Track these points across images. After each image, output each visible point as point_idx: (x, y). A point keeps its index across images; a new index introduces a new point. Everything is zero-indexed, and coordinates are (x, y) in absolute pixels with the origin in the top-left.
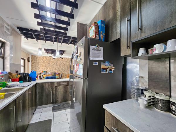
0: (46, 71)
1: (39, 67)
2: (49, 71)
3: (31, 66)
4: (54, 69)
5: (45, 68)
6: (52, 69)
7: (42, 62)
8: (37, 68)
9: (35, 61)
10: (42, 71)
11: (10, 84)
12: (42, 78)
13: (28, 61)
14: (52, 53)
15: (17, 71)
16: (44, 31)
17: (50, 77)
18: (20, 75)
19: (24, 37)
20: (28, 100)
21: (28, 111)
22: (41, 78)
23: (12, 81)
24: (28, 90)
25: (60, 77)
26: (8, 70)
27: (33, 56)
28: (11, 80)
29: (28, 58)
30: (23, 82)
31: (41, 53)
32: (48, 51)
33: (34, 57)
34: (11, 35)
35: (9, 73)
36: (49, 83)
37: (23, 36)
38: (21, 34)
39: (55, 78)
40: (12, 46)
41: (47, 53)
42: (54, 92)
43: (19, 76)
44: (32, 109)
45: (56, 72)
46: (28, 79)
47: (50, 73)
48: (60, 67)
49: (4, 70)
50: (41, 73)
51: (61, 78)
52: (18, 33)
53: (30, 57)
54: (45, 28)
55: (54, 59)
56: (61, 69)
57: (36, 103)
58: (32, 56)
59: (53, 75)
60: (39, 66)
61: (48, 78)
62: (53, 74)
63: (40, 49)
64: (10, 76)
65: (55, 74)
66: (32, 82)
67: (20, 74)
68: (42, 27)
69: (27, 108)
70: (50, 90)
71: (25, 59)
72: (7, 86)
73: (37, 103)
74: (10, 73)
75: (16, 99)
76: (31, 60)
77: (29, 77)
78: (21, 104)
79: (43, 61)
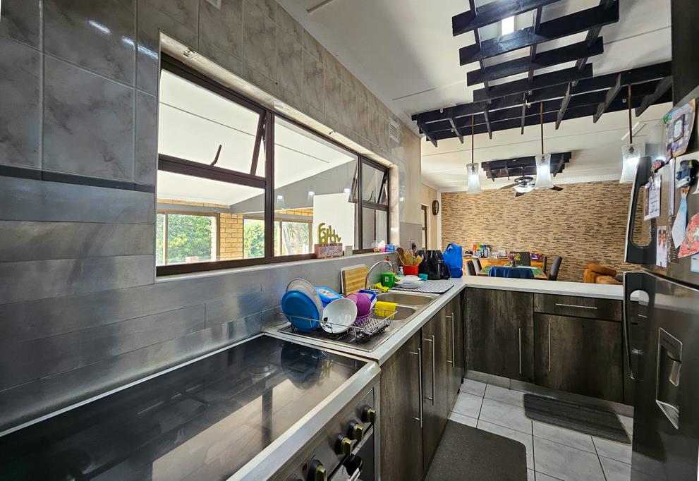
0: (489, 246)
1: (465, 231)
2: (501, 244)
3: (443, 229)
4: (518, 236)
5: (487, 232)
6: (509, 237)
7: (475, 211)
8: (460, 232)
9: (452, 209)
10: (475, 246)
11: (403, 279)
12: (477, 270)
13: (435, 213)
14: (511, 174)
15: (415, 246)
16: (489, 97)
17: (507, 270)
18: (421, 256)
19: (427, 140)
20: (445, 338)
21: (447, 377)
22: (472, 272)
23: (406, 274)
24: (446, 307)
25: (552, 273)
26: (396, 242)
27: (446, 194)
28: (402, 270)
29: (435, 203)
30: (429, 279)
31: (477, 180)
32: (494, 168)
33: (448, 196)
34: (400, 145)
35: (398, 249)
36: (510, 295)
37: (424, 138)
38: (421, 132)
39: (528, 275)
40: (403, 173)
41: (494, 176)
42: (531, 334)
43: (420, 259)
44: (455, 374)
45: (529, 248)
46: (441, 270)
47: (503, 253)
48: (546, 227)
49: (388, 242)
50: (471, 253)
51: (553, 278)
52: (414, 134)
53: (439, 200)
54: (492, 83)
55: (518, 194)
56: (550, 236)
57: (464, 358)
58: (444, 195)
59: (519, 263)
60: (464, 228)
61: (498, 272)
62: (517, 258)
63: (473, 168)
64: (400, 257)
65: (526, 258)
66: (452, 281)
67: (420, 253)
68: (481, 86)
69: (445, 366)
70: (514, 323)
71: (426, 207)
72: (396, 285)
73: (467, 358)
74: (400, 251)
75: (421, 329)
76: (440, 209)
77: (442, 265)
78: (431, 345)
79: (478, 208)
